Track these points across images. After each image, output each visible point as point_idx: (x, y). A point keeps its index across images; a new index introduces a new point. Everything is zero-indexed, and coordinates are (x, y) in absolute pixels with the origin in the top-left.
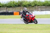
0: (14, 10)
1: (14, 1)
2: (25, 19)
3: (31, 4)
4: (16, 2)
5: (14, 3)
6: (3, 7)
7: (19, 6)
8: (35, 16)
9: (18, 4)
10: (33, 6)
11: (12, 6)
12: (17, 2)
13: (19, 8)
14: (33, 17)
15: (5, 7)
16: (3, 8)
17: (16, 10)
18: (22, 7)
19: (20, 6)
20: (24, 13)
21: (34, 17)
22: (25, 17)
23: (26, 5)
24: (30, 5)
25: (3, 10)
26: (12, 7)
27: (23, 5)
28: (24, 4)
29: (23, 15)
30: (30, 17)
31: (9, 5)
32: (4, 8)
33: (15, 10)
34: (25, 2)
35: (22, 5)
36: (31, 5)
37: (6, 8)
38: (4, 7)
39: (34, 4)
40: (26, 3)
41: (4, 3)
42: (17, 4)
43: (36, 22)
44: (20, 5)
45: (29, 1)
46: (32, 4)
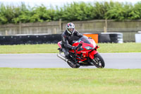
0: (83, 30)
1: (83, 3)
2: (69, 55)
3: (131, 11)
4: (89, 6)
5: (85, 8)
6: (52, 19)
7: (97, 17)
8: (97, 47)
9: (96, 13)
10: (138, 18)
11: (78, 18)
12: (93, 6)
13: (97, 23)
14: (92, 50)
15: (58, 20)
16: (53, 23)
17: (91, 30)
18: (106, 21)
19: (102, 18)
20: (67, 39)
21: (95, 49)
22: (70, 49)
23: (117, 15)
24: (128, 16)
25: (52, 30)
26: (79, 20)
27: (109, 14)
28: (112, 11)
29: (66, 43)
30: (85, 50)
31: (69, 14)
32: (56, 23)
33: (87, 30)
34: (115, 6)
35: (106, 14)
36: (131, 15)
37: (60, 22)
38: (54, 19)
39: (138, 13)
40: (118, 9)
41: (55, 9)
42: (92, 11)
43: (100, 64)
44: (101, 15)
45: (125, 4)
46: (133, 13)
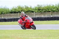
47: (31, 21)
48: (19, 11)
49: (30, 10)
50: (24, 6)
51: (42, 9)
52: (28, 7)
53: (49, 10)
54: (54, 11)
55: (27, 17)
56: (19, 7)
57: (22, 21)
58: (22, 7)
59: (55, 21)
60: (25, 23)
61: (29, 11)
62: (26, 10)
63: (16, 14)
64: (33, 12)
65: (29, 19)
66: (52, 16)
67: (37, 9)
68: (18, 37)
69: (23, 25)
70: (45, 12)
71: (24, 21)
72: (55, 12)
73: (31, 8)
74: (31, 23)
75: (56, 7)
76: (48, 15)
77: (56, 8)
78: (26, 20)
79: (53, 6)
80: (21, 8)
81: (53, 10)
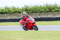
47: (33, 21)
48: (6, 12)
49: (17, 10)
50: (11, 7)
51: (29, 9)
52: (15, 8)
53: (36, 10)
54: (41, 12)
55: (29, 17)
56: (6, 8)
57: (24, 22)
58: (9, 7)
59: (43, 22)
60: (27, 24)
61: (16, 12)
62: (13, 11)
63: (3, 15)
64: (20, 12)
65: (31, 19)
66: (39, 17)
67: (24, 9)
68: (5, 38)
69: (25, 26)
70: (32, 12)
71: (26, 22)
72: (43, 13)
73: (18, 9)
74: (33, 24)
75: (44, 7)
76: (36, 16)
77: (44, 9)
78: (28, 21)
79: (41, 6)
80: (8, 9)
81: (41, 10)
